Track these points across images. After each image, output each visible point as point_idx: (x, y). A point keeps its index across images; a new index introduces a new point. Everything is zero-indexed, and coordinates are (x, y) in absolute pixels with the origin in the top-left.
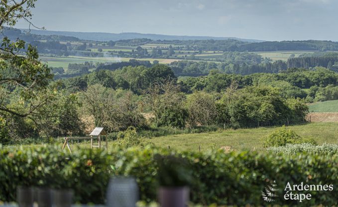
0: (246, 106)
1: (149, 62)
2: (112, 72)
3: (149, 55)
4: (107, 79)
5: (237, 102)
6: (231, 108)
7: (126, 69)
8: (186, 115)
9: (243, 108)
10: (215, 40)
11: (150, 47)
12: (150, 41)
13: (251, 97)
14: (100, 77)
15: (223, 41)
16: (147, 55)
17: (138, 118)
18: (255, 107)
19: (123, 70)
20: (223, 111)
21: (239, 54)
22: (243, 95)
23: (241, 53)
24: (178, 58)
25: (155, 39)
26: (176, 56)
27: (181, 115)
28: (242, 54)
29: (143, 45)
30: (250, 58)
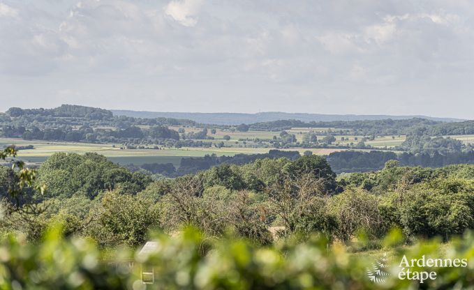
0: (427, 209)
1: (298, 153)
2: (240, 168)
3: (299, 143)
4: (232, 178)
5: (413, 203)
6: (404, 212)
7: (260, 163)
8: (334, 225)
9: (422, 212)
10: (393, 119)
11: (299, 131)
12: (299, 124)
13: (435, 195)
14: (223, 176)
15: (406, 121)
16: (295, 143)
17: (258, 231)
18: (442, 210)
19: (255, 164)
20: (392, 218)
21: (429, 139)
22: (422, 192)
23: (432, 138)
24: (341, 147)
25: (307, 121)
26: (337, 145)
27: (326, 225)
28: (434, 139)
29: (290, 129)
30: (446, 144)
